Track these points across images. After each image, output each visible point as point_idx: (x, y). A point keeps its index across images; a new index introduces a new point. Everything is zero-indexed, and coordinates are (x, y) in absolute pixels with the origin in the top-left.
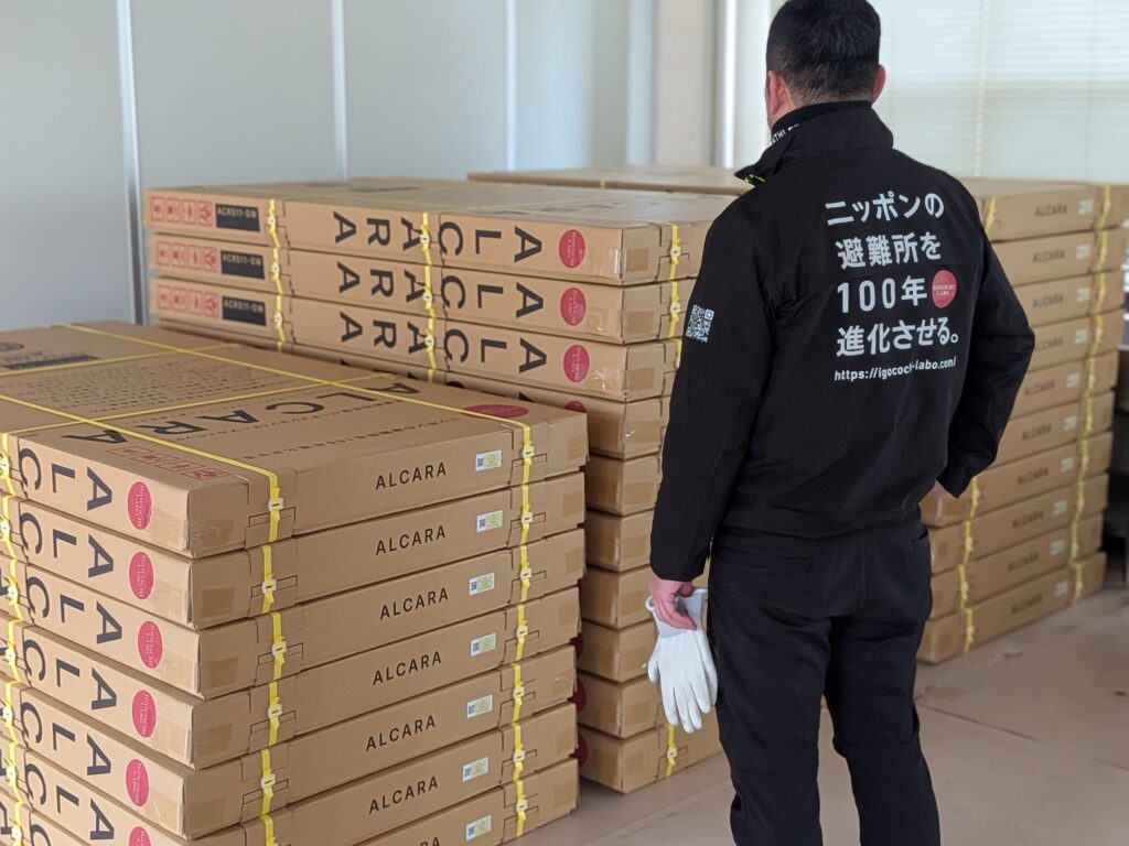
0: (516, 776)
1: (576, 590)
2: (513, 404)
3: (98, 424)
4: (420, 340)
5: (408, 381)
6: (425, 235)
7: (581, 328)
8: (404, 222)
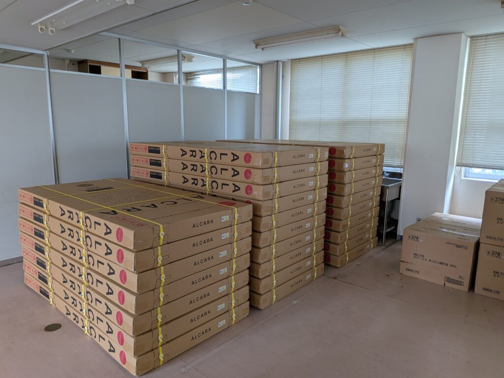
0: (232, 307)
1: (249, 254)
2: (232, 202)
3: (110, 208)
4: (204, 183)
5: (201, 195)
6: (206, 154)
7: (250, 180)
8: (200, 151)
